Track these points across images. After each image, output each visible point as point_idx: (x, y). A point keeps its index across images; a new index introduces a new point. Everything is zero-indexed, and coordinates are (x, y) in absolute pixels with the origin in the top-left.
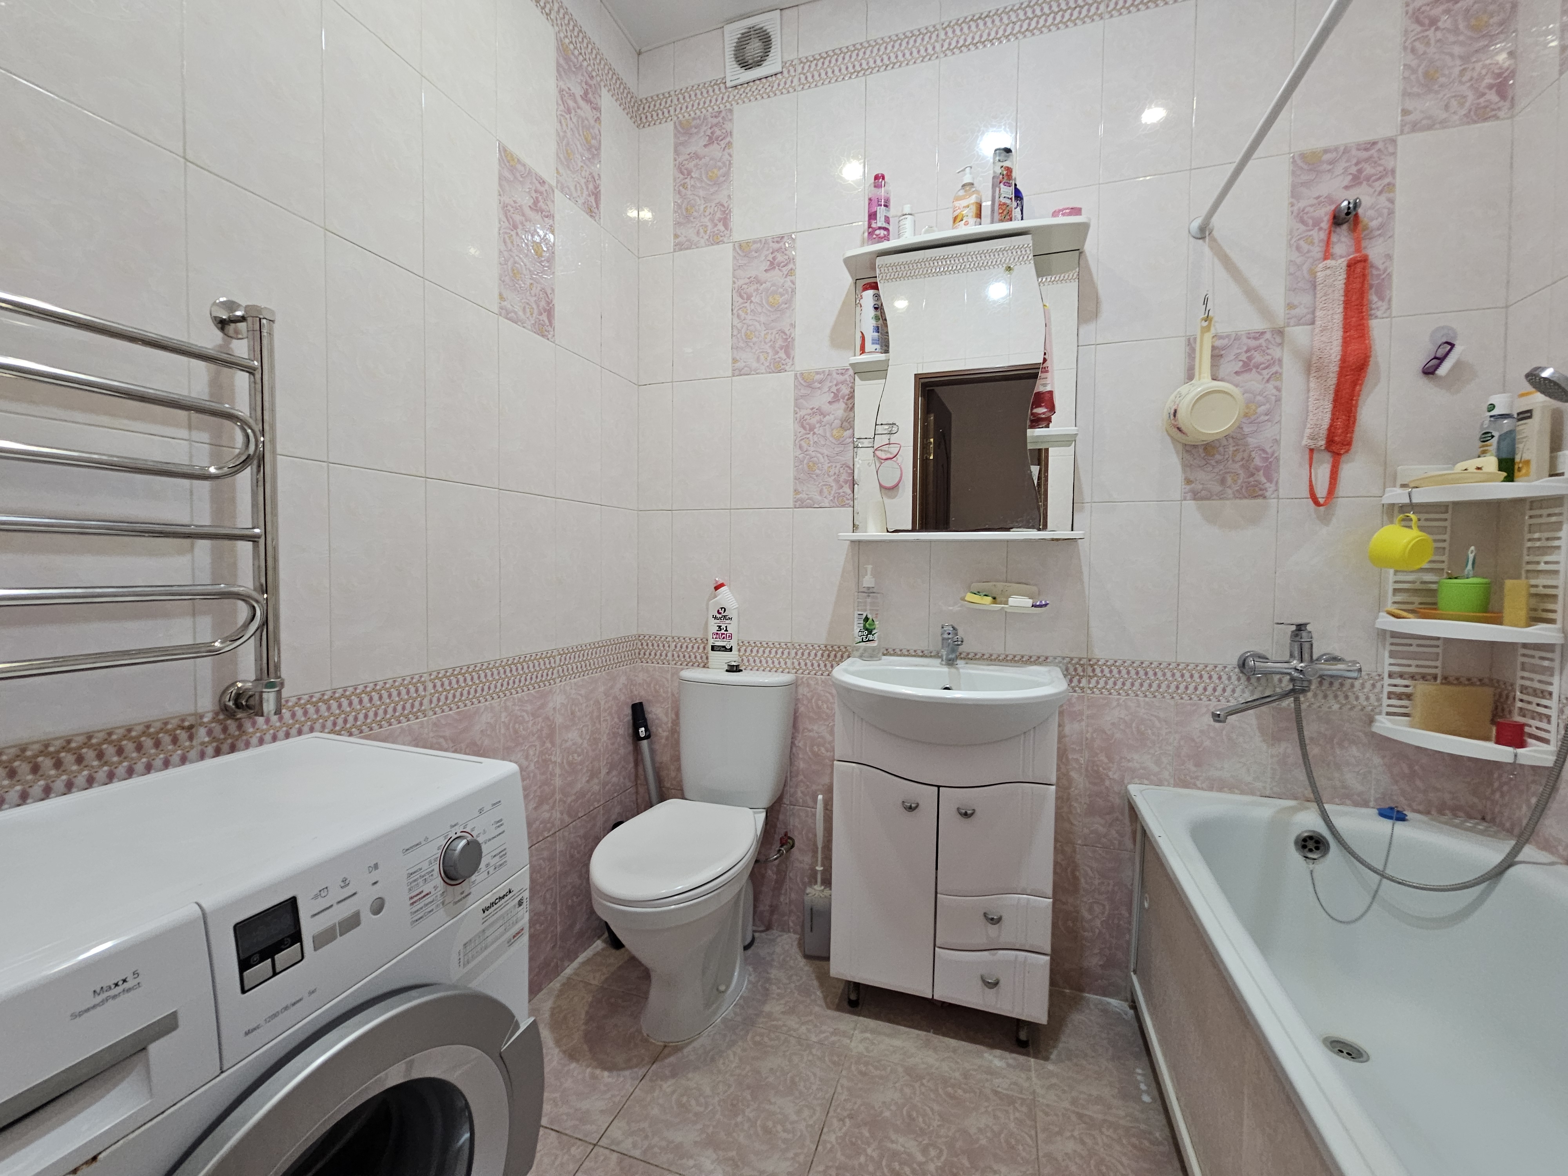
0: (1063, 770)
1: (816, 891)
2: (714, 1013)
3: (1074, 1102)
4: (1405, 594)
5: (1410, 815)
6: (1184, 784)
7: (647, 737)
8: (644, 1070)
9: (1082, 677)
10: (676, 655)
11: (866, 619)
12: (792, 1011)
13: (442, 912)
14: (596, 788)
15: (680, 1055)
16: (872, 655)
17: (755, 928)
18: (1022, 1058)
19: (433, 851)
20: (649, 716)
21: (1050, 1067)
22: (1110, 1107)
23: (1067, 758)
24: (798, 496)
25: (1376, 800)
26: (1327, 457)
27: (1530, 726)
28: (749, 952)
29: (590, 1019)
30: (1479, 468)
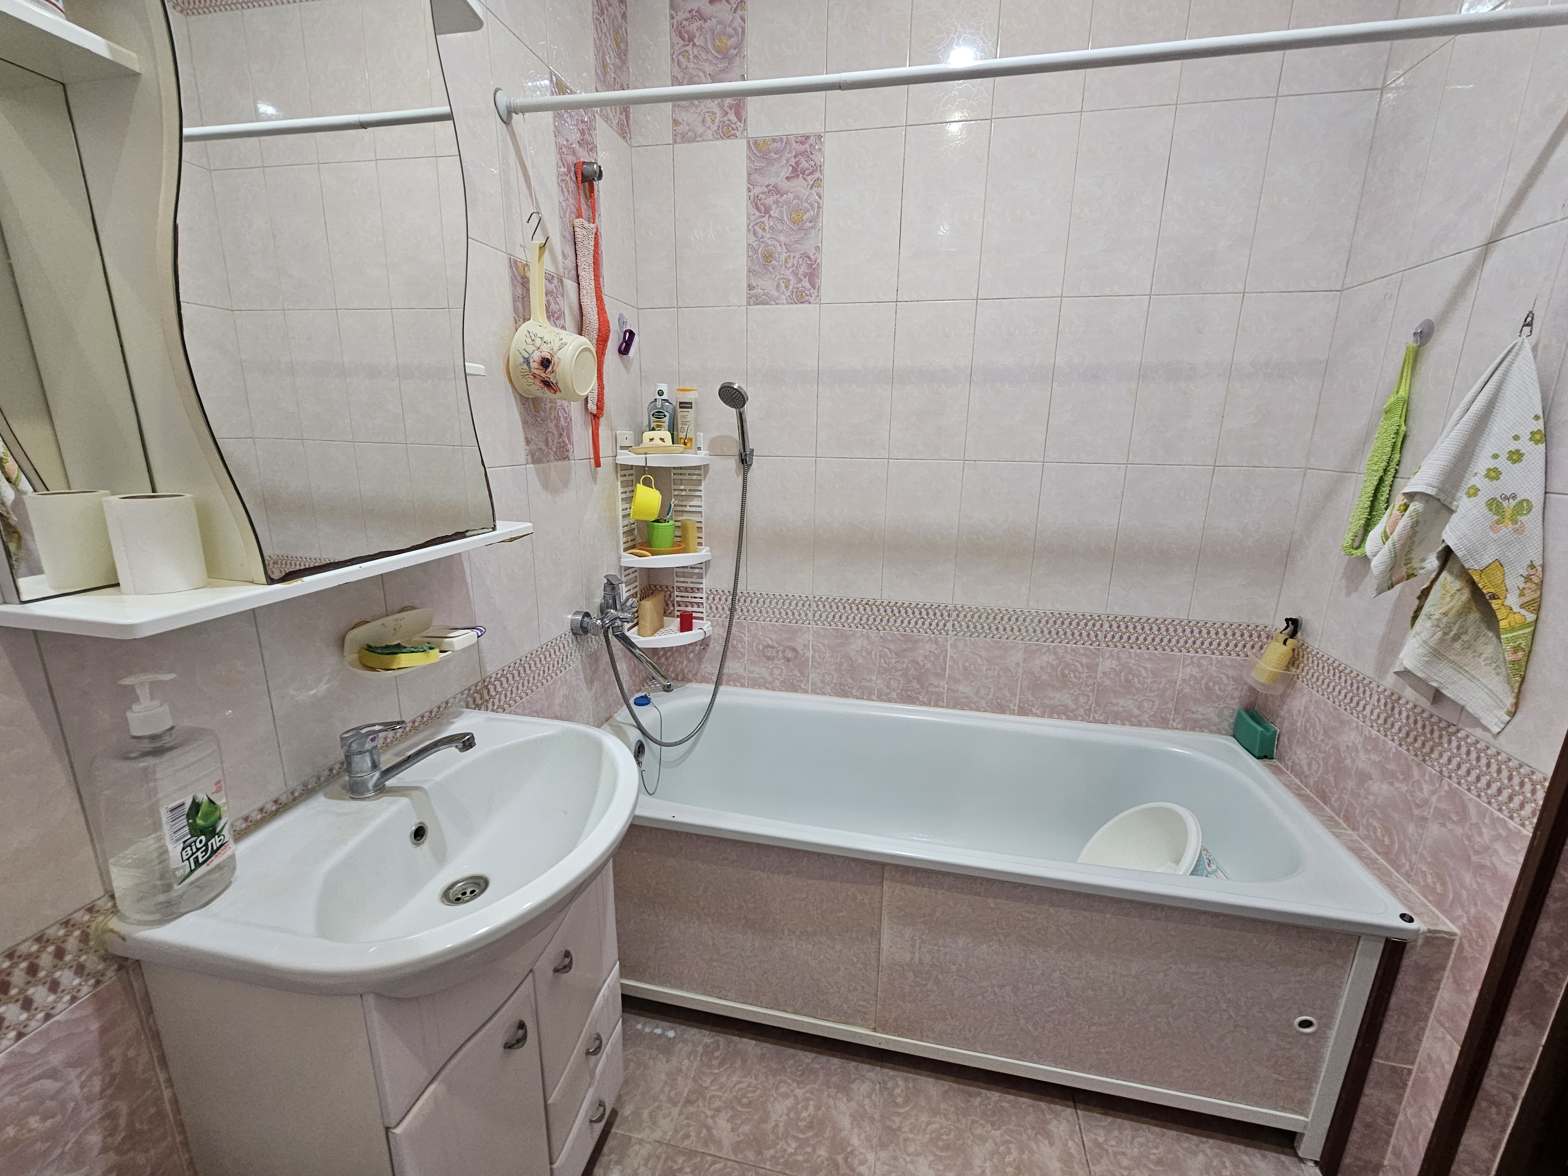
4: (626, 536)
11: (194, 809)
22: (680, 1070)
27: (693, 611)
30: (662, 439)
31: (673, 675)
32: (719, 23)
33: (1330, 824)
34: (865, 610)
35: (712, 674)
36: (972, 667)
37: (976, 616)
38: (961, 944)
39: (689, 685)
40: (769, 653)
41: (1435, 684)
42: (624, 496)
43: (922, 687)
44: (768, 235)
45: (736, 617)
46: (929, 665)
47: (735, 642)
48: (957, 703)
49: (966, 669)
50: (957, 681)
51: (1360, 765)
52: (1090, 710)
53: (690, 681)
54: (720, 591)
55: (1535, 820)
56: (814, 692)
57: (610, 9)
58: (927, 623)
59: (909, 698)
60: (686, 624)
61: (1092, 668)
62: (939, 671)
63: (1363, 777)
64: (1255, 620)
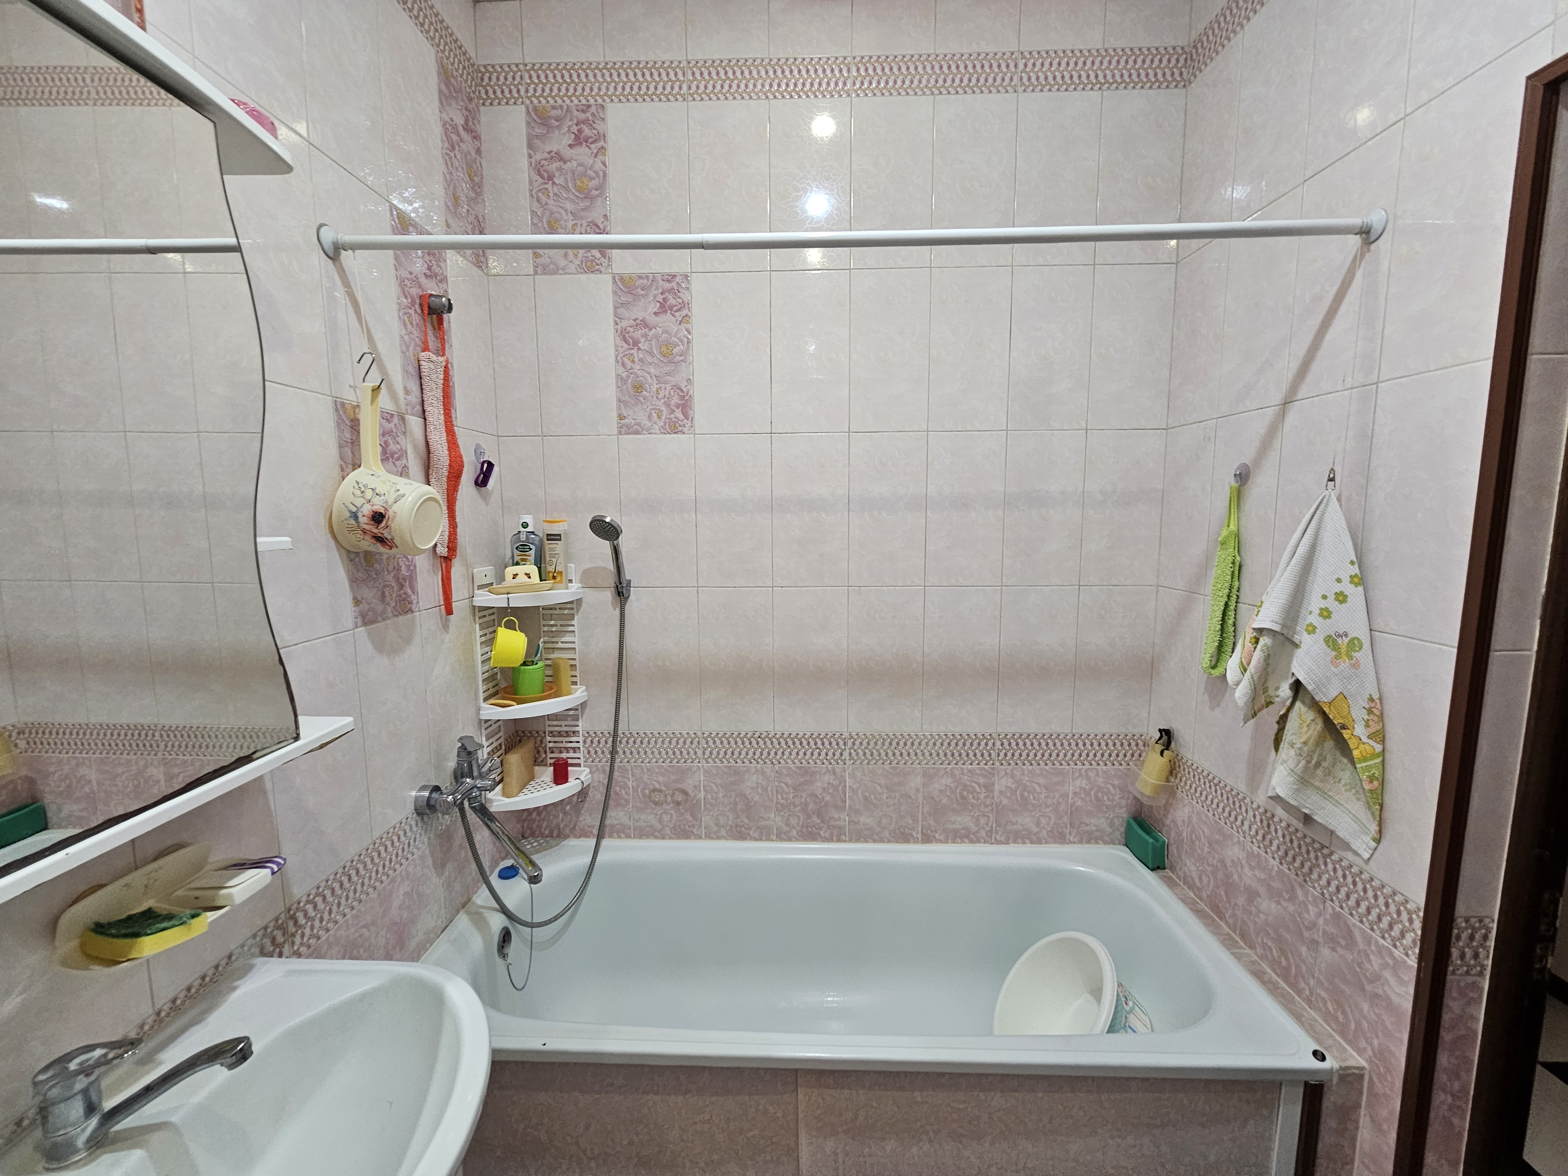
4: (486, 683)
27: (567, 758)
30: (528, 576)
31: (547, 832)
32: (579, 165)
33: (1228, 943)
34: (758, 743)
35: (593, 827)
36: (872, 796)
37: (872, 743)
38: (888, 1149)
39: (566, 842)
40: (657, 797)
41: (1307, 811)
42: (483, 639)
43: (823, 822)
44: (638, 367)
45: (618, 760)
46: (828, 798)
47: (618, 789)
48: (860, 836)
49: (866, 799)
50: (858, 812)
51: (1248, 882)
52: (991, 831)
53: (566, 837)
54: (599, 733)
55: (1417, 951)
56: (708, 837)
57: (461, 144)
58: (823, 754)
59: (809, 834)
60: (561, 776)
61: (988, 787)
62: (839, 803)
63: (1252, 895)
64: (1131, 730)
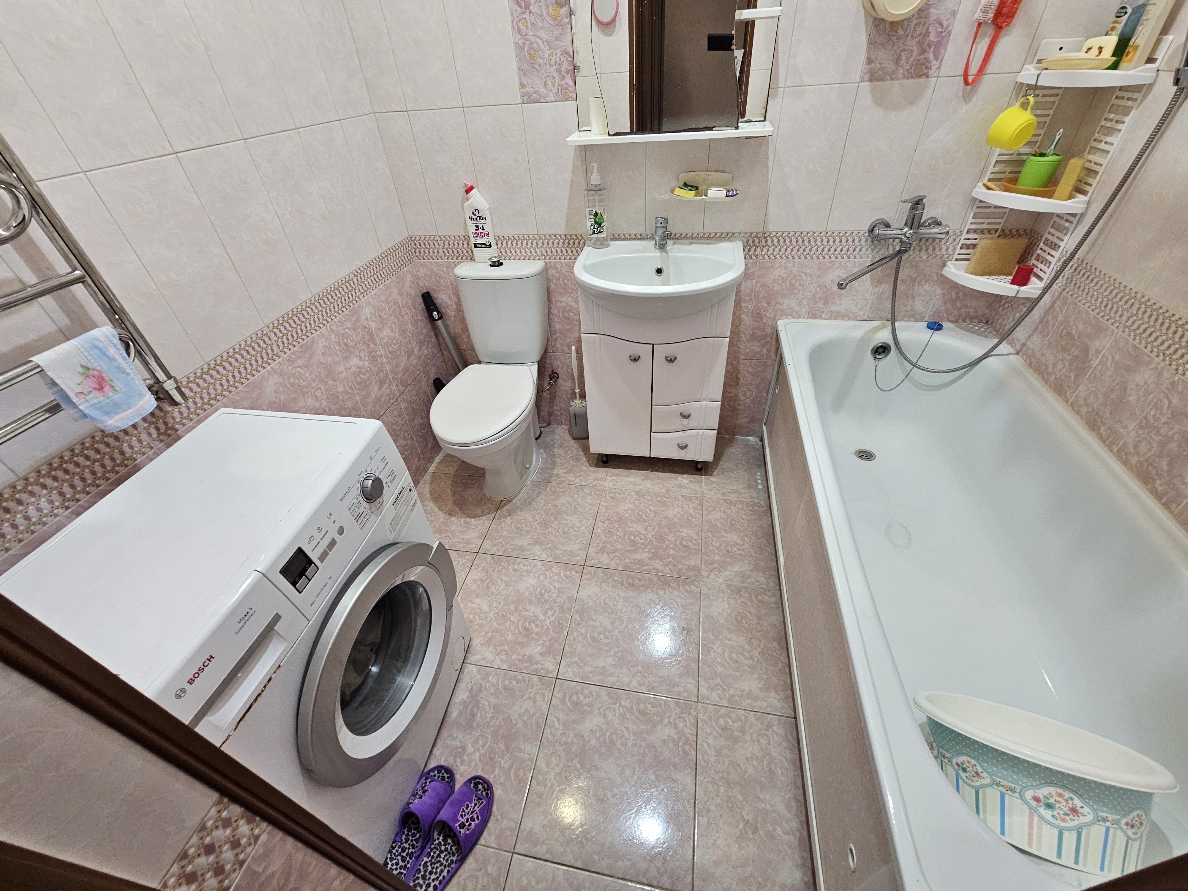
0: (737, 314)
1: (577, 403)
2: (526, 479)
3: (723, 495)
4: (1002, 165)
5: (945, 324)
6: (814, 315)
7: (441, 318)
8: (493, 515)
9: (757, 247)
10: (446, 252)
11: (596, 214)
12: (570, 471)
13: (373, 516)
14: (415, 362)
15: (511, 504)
16: (601, 244)
17: (540, 425)
18: (698, 477)
19: (356, 491)
20: (436, 301)
21: (713, 479)
22: (741, 494)
23: (741, 306)
24: (524, 90)
25: (929, 317)
26: (990, 31)
27: (1037, 268)
28: (539, 440)
29: (454, 493)
30: (1101, 48)
40: (1066, 342)
56: (1072, 406)
60: (1021, 277)
